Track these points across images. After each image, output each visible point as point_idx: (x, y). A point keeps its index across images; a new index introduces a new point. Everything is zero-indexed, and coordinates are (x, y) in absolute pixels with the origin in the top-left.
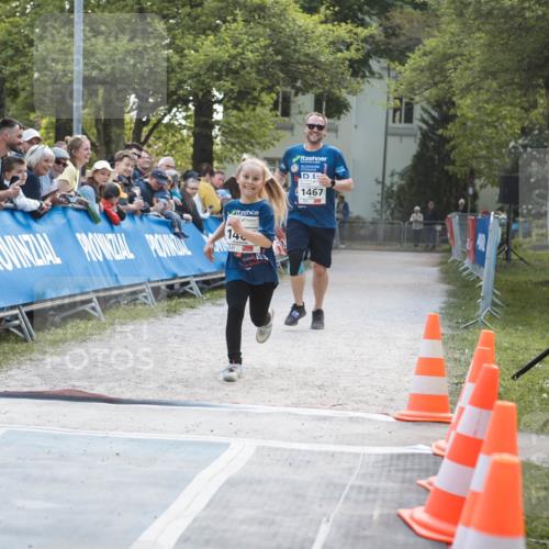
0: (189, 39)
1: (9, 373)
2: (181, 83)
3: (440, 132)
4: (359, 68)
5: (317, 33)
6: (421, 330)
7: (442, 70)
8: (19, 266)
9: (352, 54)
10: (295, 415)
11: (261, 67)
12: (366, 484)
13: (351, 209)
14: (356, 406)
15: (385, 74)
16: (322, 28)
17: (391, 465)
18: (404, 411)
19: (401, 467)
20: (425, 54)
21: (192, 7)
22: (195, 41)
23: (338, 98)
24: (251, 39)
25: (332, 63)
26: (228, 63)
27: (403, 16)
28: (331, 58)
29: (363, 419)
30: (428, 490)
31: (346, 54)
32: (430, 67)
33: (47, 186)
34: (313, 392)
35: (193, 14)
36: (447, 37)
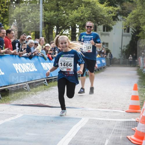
0: (70, 11)
1: (24, 99)
2: (68, 23)
3: (137, 35)
4: (115, 18)
5: (104, 9)
6: (132, 88)
7: (137, 19)
8: (26, 71)
9: (113, 15)
10: (99, 110)
11: (89, 18)
12: (118, 129)
13: (113, 56)
14: (115, 108)
15: (122, 20)
16: (105, 8)
17: (124, 124)
18: (128, 109)
19: (127, 125)
20: (133, 14)
21: (71, 3)
22: (71, 12)
23: (109, 26)
24: (86, 11)
25: (108, 17)
26: (80, 18)
27: (126, 4)
28: (108, 16)
29: (117, 112)
30: (135, 131)
31: (112, 15)
32: (134, 18)
33: (33, 50)
34: (103, 105)
35: (71, 5)
36: (139, 10)
